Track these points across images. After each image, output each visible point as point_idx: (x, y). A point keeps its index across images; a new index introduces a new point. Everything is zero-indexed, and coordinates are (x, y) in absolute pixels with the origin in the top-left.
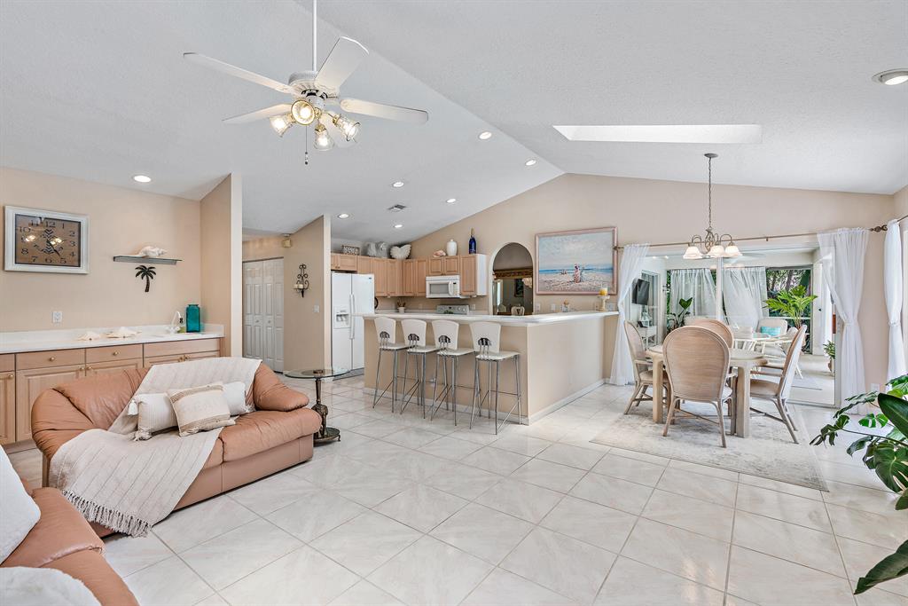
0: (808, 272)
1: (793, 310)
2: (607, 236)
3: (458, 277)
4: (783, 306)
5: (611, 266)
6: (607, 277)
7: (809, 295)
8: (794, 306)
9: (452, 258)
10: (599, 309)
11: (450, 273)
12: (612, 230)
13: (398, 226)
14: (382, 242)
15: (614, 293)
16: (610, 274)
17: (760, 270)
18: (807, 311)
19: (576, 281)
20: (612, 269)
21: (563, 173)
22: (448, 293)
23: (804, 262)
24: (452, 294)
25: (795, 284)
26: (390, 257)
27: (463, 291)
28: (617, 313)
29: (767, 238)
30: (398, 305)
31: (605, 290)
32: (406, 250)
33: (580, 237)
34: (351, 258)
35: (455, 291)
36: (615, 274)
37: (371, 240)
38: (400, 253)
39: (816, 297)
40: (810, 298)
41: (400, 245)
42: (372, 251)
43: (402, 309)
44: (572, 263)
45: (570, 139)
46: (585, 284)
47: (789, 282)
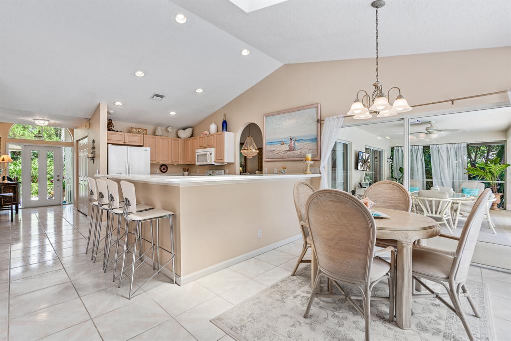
0: (503, 147)
1: (490, 175)
2: (313, 112)
3: (213, 149)
4: (481, 173)
5: (315, 137)
6: (312, 145)
7: (504, 164)
8: (490, 172)
9: (212, 135)
10: (304, 172)
11: (210, 146)
12: (315, 106)
13: (173, 113)
14: (169, 127)
15: (317, 160)
16: (315, 143)
17: (462, 145)
18: (502, 176)
19: (291, 150)
20: (317, 139)
21: (282, 64)
22: (207, 161)
23: (498, 138)
24: (209, 162)
25: (492, 156)
26: (178, 137)
27: (217, 159)
28: (319, 175)
29: (452, 101)
30: (184, 170)
31: (310, 156)
32: (188, 132)
33: (293, 114)
34: (138, 136)
35: (211, 160)
36: (319, 143)
37: (159, 125)
38: (184, 134)
39: (509, 165)
40: (504, 166)
41: (184, 129)
42: (159, 132)
43: (186, 173)
44: (287, 135)
45: (247, 11)
46: (297, 152)
47: (488, 156)
